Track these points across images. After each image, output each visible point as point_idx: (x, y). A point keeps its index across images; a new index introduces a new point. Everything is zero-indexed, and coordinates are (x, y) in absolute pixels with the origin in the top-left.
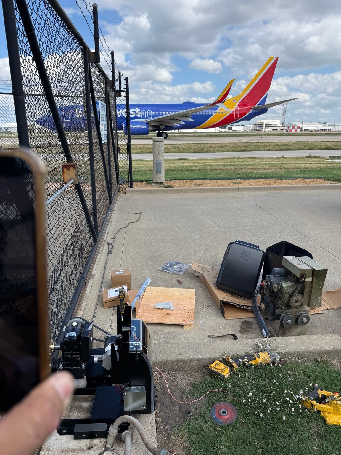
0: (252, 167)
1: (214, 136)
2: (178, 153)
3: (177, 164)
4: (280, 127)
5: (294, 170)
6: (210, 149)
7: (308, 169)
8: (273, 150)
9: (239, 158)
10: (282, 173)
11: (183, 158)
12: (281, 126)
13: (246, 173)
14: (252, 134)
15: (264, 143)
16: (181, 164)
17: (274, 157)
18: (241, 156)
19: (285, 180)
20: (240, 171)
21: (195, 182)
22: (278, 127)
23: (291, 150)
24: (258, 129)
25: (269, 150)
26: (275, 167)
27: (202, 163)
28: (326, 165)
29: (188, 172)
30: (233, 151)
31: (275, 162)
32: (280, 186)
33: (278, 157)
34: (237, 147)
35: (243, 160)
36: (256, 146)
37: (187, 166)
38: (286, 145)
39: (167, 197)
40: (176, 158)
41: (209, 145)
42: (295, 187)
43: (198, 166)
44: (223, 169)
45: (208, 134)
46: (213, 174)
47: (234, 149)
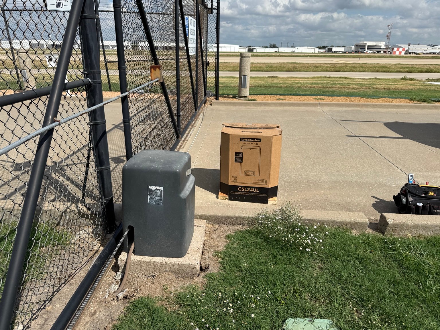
0: (340, 86)
1: (311, 56)
2: (270, 71)
3: (266, 81)
4: (384, 49)
5: (383, 90)
6: (304, 68)
7: (398, 90)
8: (368, 72)
9: (330, 78)
10: (370, 92)
11: (273, 76)
12: (385, 47)
13: (333, 91)
14: (352, 56)
15: (361, 64)
16: (270, 81)
17: (366, 78)
18: (332, 76)
19: (369, 98)
20: (327, 89)
21: (279, 97)
22: (382, 49)
23: (388, 72)
24: (360, 50)
25: (364, 71)
26: (363, 87)
27: (292, 81)
28: (418, 87)
29: (275, 88)
30: (327, 71)
31: (365, 83)
32: (362, 103)
33: (370, 78)
34: (332, 68)
35: (333, 79)
36: (352, 67)
37: (275, 83)
38: (384, 67)
39: (249, 109)
40: (267, 76)
41: (304, 65)
42: (376, 105)
43: (286, 83)
44: (310, 87)
45: (305, 54)
46: (299, 91)
47: (328, 69)
